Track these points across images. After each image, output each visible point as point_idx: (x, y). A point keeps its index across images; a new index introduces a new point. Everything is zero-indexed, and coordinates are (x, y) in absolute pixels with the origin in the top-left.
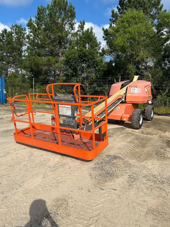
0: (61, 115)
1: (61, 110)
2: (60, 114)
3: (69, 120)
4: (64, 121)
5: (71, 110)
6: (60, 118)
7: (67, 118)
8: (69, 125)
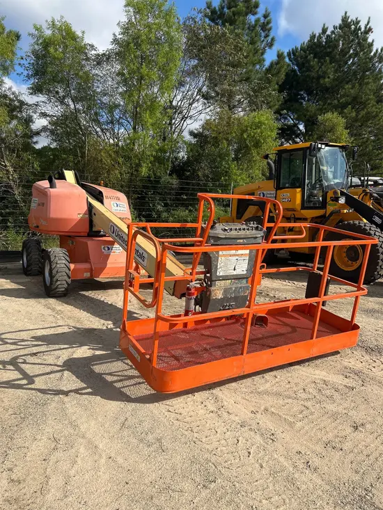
0: (221, 276)
1: (222, 265)
2: (218, 274)
3: (239, 285)
5: (247, 261)
6: (215, 285)
7: (234, 282)
8: (236, 299)
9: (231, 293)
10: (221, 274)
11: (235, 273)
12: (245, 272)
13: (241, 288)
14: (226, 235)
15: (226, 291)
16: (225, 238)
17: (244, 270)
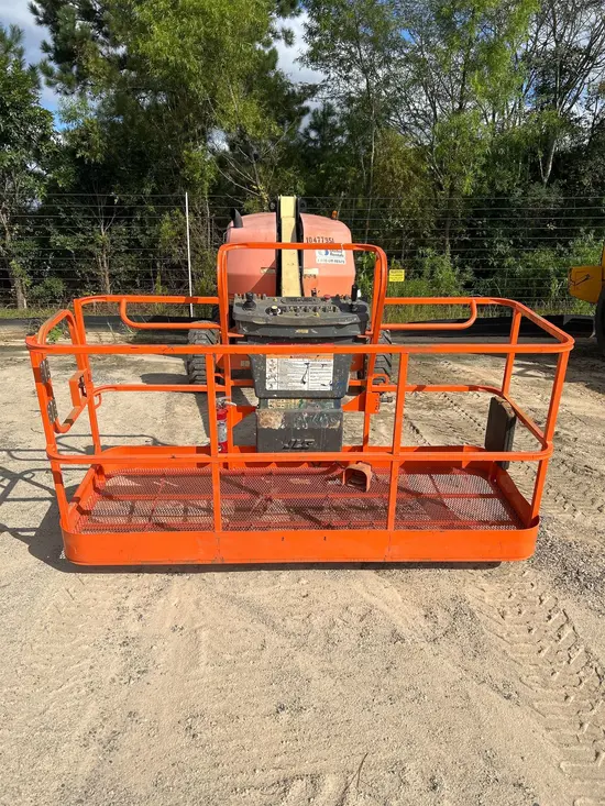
0: (275, 392)
1: (274, 372)
2: (268, 387)
3: (319, 410)
4: (288, 417)
5: (332, 368)
6: (266, 406)
7: (308, 404)
8: (313, 432)
9: (301, 423)
10: (275, 388)
11: (305, 388)
12: (329, 388)
13: (321, 414)
14: (267, 319)
15: (289, 417)
16: (267, 326)
17: (327, 383)
